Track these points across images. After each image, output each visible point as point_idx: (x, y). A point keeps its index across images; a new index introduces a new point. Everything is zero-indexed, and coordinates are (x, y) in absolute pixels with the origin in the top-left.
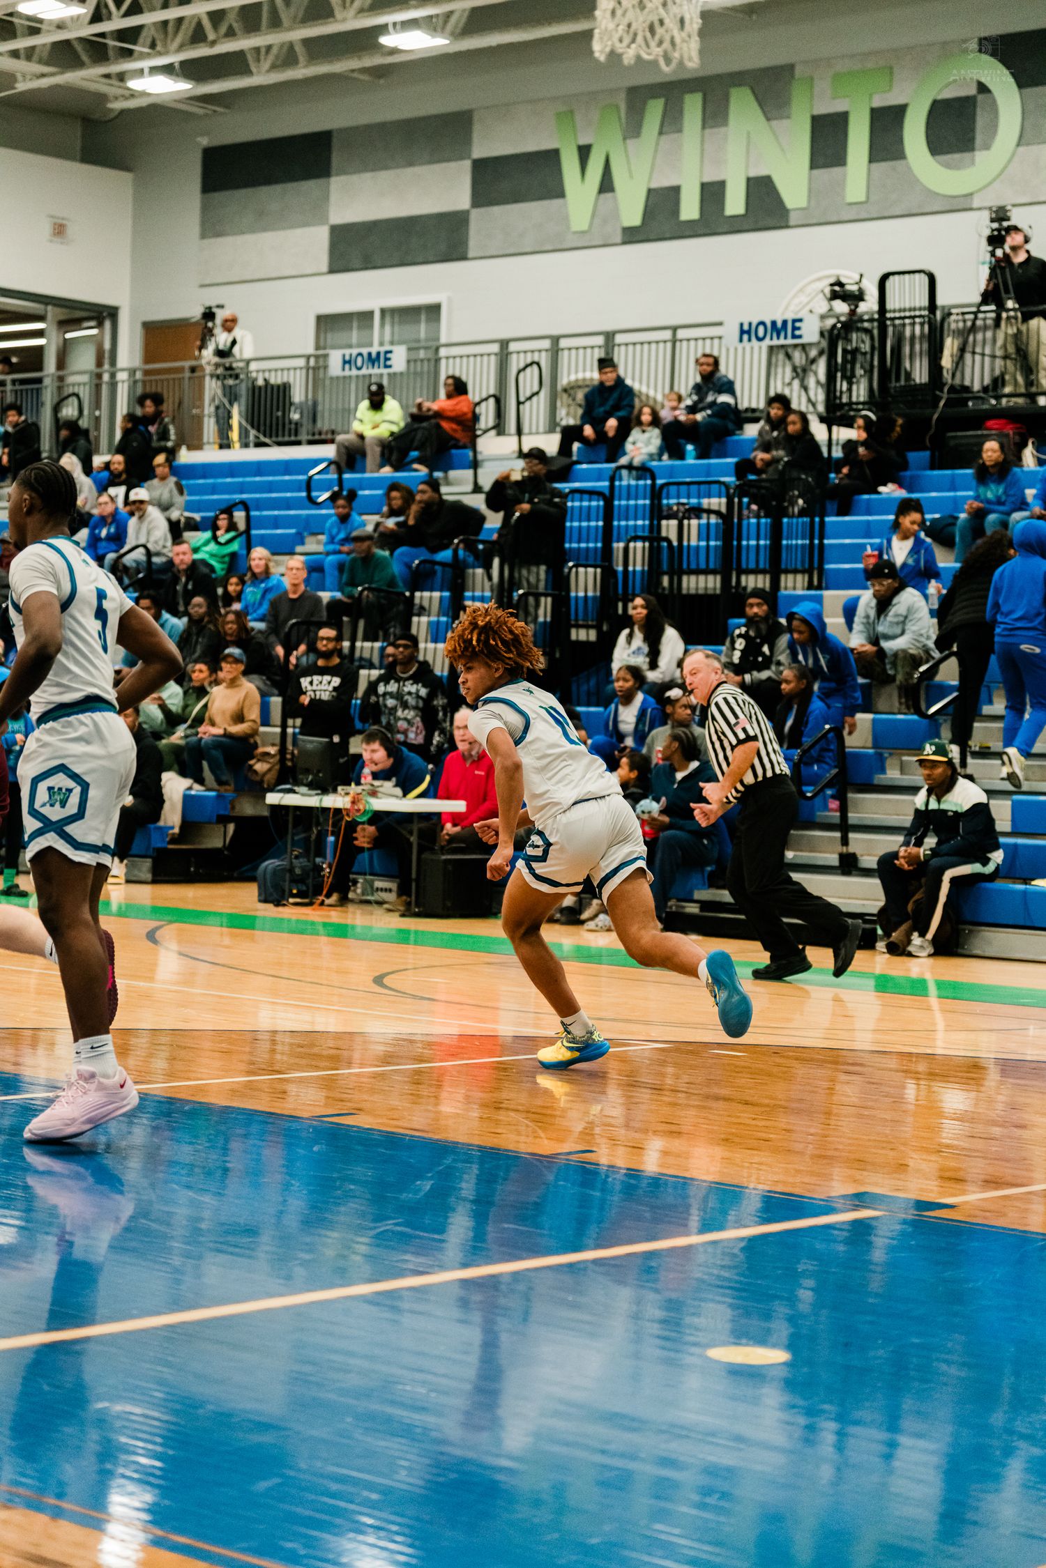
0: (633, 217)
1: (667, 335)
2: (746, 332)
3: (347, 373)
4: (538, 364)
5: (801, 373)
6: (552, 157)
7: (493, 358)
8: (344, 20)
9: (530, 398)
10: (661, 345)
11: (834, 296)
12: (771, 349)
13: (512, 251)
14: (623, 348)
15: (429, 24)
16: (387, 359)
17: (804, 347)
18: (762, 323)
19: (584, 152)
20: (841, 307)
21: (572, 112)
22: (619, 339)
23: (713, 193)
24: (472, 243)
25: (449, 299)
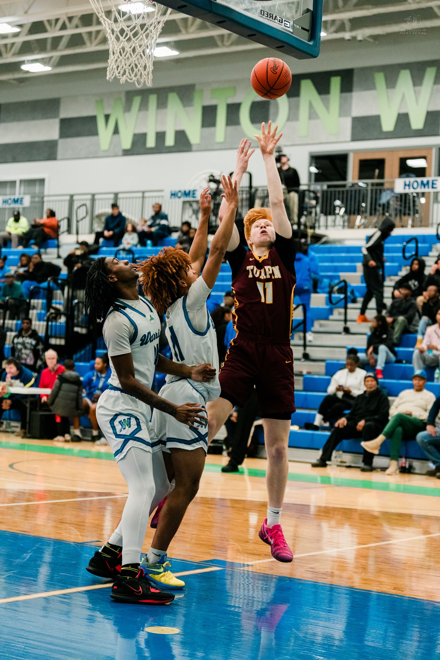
0: (127, 144)
1: (140, 195)
2: (174, 195)
3: (4, 206)
4: (86, 205)
5: (196, 212)
6: (93, 119)
7: (67, 202)
8: (7, 58)
9: (82, 219)
10: (138, 199)
11: (210, 181)
12: (184, 203)
13: (76, 157)
14: (122, 200)
15: (43, 61)
16: (21, 201)
17: (197, 202)
18: (180, 191)
19: (107, 117)
20: (213, 186)
21: (102, 101)
22: (120, 196)
23: (161, 136)
24: (59, 153)
25: (48, 177)
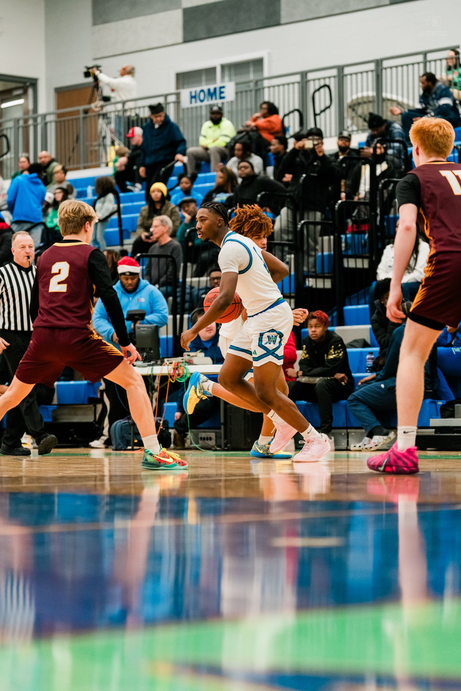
1: (420, 58)
3: (194, 105)
4: (329, 87)
7: (296, 86)
9: (322, 112)
10: (416, 66)
13: (310, 17)
14: (389, 70)
16: (221, 93)
22: (386, 64)
24: (283, 13)
25: (269, 54)
